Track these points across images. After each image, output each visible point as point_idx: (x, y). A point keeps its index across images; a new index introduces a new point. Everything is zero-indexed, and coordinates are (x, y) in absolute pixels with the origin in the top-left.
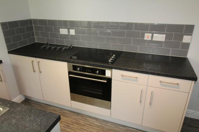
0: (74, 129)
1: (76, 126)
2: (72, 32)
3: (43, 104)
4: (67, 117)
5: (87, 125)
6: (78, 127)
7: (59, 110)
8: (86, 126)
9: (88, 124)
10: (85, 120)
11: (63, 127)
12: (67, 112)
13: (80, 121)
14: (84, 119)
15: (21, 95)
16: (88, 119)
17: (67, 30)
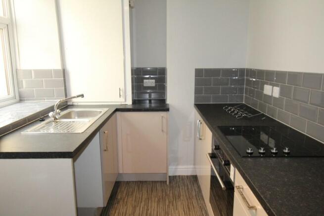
2: (276, 92)
17: (271, 87)
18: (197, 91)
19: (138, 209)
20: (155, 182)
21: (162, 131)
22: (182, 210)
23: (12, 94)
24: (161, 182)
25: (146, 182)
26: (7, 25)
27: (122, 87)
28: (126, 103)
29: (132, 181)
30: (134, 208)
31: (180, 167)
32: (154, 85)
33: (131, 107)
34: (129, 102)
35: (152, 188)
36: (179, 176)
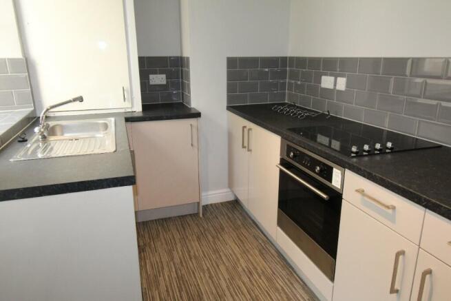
0: (255, 284)
1: (263, 282)
2: (342, 84)
3: (249, 220)
4: (264, 258)
5: (283, 294)
6: (263, 285)
7: (263, 241)
8: (280, 294)
9: (286, 293)
10: (288, 283)
11: (242, 268)
12: (273, 251)
13: (278, 281)
14: (289, 281)
15: (229, 190)
16: (296, 285)
17: (332, 78)
18: (231, 89)
19: (175, 253)
20: (182, 216)
21: (192, 145)
22: (234, 244)
24: (190, 215)
25: (170, 218)
27: (127, 86)
28: (134, 110)
30: (170, 253)
31: (210, 193)
32: (164, 82)
33: (141, 115)
34: (138, 108)
35: (182, 224)
36: (211, 205)
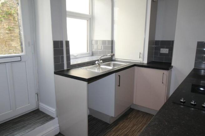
21: (163, 83)
23: (89, 52)
26: (90, 18)
27: (142, 52)
28: (144, 62)
29: (142, 112)
33: (146, 65)
34: (145, 62)
